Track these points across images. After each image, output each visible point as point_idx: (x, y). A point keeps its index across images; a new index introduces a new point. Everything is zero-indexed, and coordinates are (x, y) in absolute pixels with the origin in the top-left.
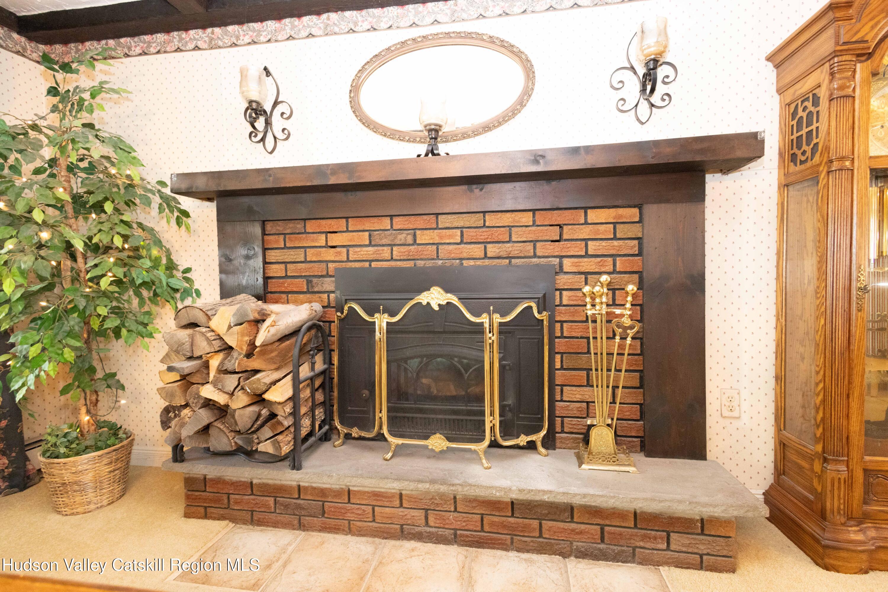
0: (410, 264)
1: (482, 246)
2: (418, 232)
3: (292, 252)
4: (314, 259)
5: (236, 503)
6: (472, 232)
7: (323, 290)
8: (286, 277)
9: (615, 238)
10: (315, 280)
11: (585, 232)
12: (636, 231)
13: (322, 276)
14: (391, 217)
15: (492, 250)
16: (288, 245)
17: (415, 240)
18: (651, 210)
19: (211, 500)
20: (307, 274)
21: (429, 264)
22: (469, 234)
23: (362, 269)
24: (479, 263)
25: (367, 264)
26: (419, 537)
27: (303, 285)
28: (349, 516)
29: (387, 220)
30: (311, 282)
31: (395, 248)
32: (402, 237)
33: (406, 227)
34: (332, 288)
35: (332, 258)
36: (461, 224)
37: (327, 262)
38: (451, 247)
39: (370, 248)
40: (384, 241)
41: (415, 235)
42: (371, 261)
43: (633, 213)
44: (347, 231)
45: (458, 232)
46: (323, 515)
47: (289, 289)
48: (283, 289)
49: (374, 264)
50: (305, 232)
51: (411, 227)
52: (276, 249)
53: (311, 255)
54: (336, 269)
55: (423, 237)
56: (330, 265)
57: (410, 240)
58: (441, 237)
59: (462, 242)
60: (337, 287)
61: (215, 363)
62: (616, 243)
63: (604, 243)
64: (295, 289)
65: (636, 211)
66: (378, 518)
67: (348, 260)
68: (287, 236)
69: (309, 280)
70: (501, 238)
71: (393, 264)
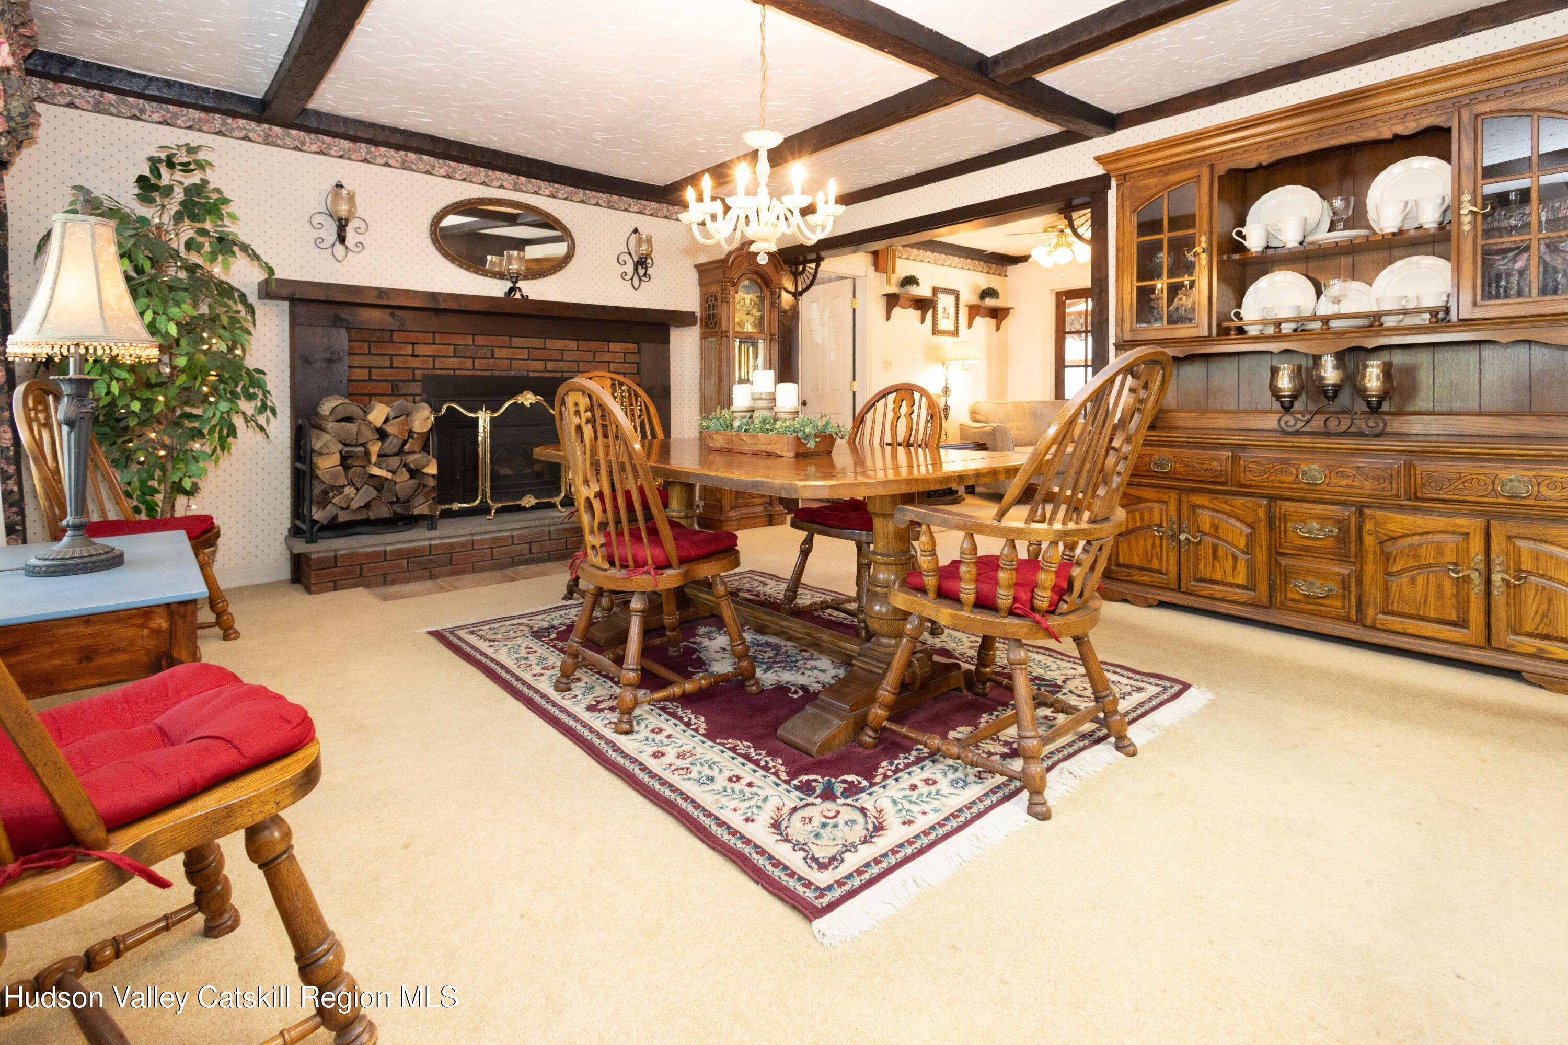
0: (488, 373)
1: (543, 362)
2: (495, 349)
3: (378, 358)
4: (401, 365)
5: (369, 571)
6: (537, 352)
7: (410, 392)
8: (370, 380)
9: (625, 362)
10: (401, 384)
11: (608, 357)
12: (635, 358)
13: (408, 381)
14: (473, 335)
15: (550, 365)
16: (372, 351)
17: (493, 355)
18: (645, 346)
19: (342, 574)
20: (394, 378)
21: (504, 374)
22: (535, 353)
23: (449, 375)
24: (541, 375)
25: (452, 372)
26: (526, 562)
27: (388, 388)
28: (474, 559)
29: (470, 338)
30: (397, 385)
31: (476, 360)
32: (482, 352)
33: (486, 344)
34: (418, 391)
35: (420, 366)
36: (528, 346)
37: (414, 369)
38: (521, 362)
39: (454, 359)
40: (468, 354)
41: (493, 351)
42: (454, 370)
43: (633, 347)
44: (434, 343)
45: (526, 351)
46: (451, 563)
47: (373, 392)
48: (366, 391)
49: (457, 373)
50: (391, 341)
51: (490, 344)
52: (358, 354)
53: (397, 362)
54: (424, 376)
55: (499, 353)
56: (417, 372)
57: (489, 354)
58: (513, 354)
59: (528, 359)
60: (424, 391)
61: (375, 449)
62: (625, 365)
63: (619, 365)
64: (379, 392)
65: (636, 346)
66: (496, 556)
67: (434, 368)
68: (372, 344)
69: (395, 384)
70: (556, 357)
71: (475, 373)
